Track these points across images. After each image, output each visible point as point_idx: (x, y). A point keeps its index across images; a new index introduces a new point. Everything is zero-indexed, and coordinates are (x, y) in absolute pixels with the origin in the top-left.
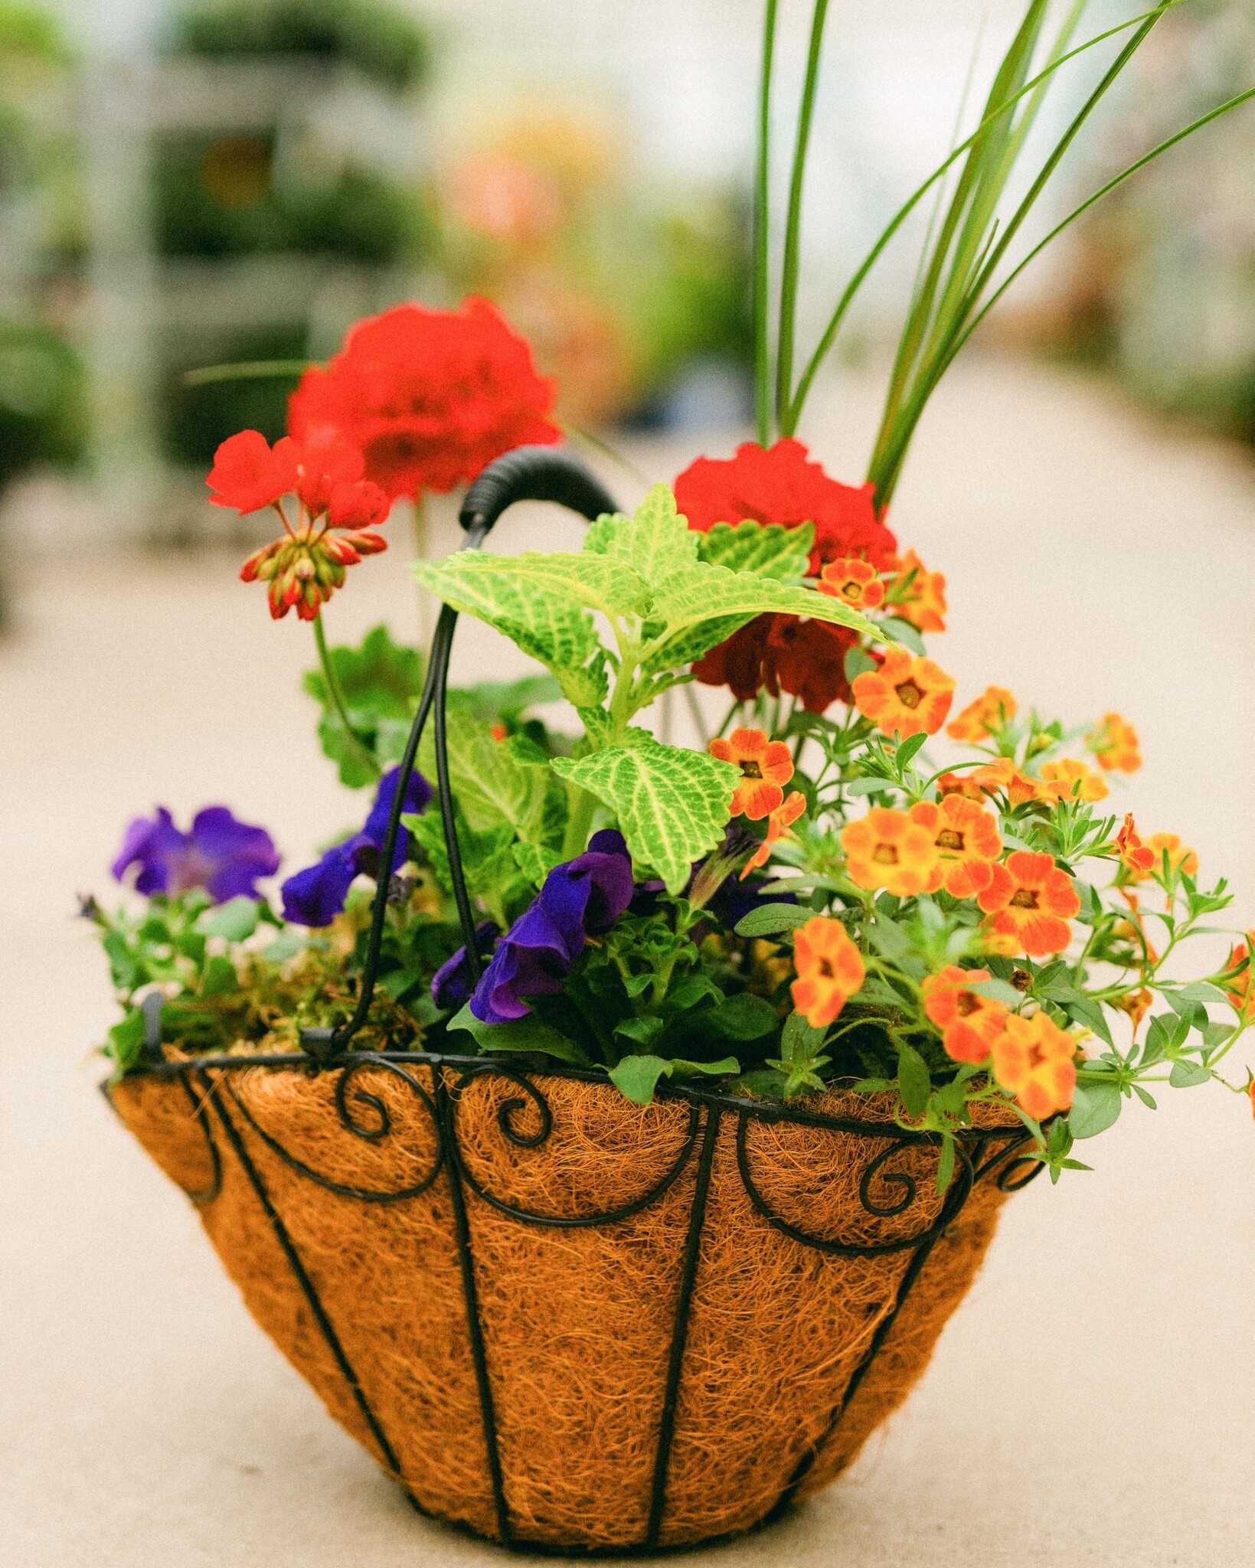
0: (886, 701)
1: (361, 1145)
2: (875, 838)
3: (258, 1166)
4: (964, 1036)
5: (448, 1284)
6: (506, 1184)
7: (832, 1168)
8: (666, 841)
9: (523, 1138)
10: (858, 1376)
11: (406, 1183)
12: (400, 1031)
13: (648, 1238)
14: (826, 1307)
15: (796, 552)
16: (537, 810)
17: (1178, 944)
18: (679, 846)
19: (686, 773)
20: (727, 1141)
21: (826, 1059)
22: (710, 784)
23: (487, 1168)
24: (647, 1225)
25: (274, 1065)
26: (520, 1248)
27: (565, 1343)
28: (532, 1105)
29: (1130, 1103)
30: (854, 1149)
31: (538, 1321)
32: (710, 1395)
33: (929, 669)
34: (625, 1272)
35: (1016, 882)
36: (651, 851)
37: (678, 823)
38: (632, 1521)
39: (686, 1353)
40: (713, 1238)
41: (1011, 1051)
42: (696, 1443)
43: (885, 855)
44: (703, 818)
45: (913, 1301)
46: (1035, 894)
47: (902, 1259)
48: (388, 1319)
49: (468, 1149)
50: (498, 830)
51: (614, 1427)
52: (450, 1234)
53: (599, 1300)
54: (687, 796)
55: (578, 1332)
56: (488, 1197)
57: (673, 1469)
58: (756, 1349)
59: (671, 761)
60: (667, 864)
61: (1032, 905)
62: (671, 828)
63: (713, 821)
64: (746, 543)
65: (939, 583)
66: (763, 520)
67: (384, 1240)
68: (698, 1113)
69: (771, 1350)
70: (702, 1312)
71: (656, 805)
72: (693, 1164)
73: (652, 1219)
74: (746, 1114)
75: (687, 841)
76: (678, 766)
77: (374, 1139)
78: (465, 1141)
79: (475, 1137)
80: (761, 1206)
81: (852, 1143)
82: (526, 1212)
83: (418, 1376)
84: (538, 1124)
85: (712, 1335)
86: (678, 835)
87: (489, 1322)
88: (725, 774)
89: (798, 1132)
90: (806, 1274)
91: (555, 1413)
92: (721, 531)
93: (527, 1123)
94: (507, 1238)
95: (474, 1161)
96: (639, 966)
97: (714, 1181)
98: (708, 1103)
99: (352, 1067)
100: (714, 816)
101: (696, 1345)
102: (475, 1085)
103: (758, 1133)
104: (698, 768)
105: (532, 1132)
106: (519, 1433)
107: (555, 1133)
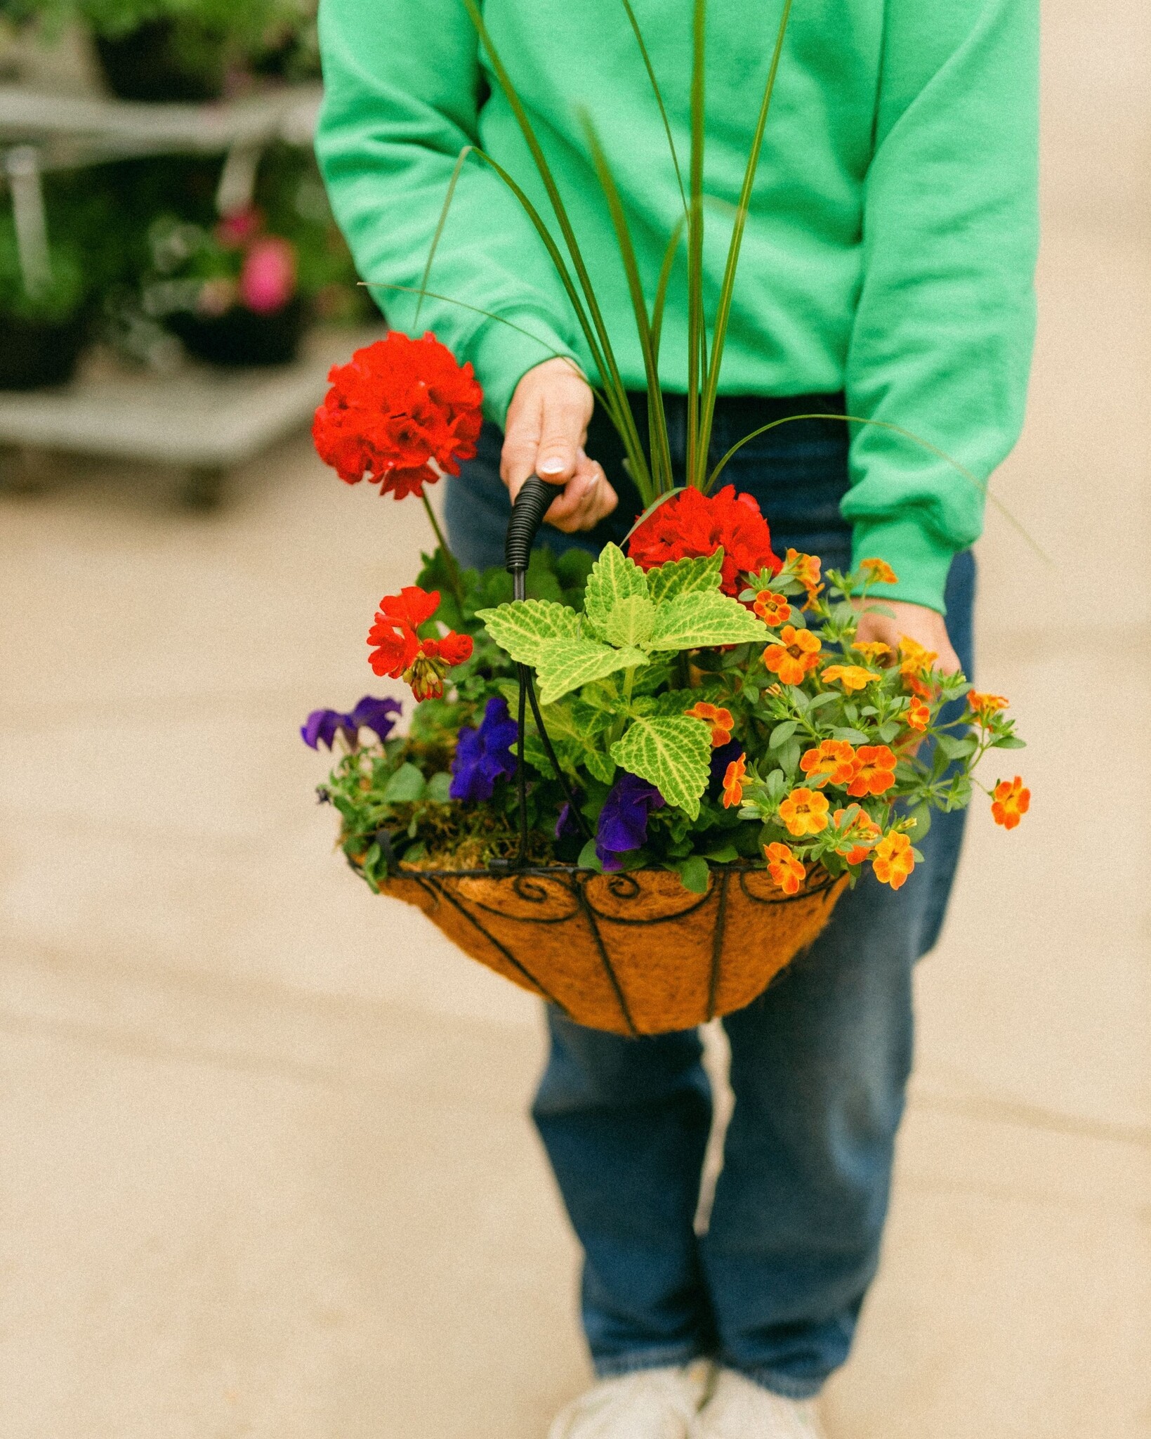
6: (617, 913)
8: (682, 787)
9: (624, 895)
11: (560, 917)
15: (712, 570)
18: (690, 788)
19: (681, 737)
23: (605, 907)
24: (695, 918)
25: (472, 875)
26: (629, 935)
28: (628, 883)
36: (677, 796)
37: (685, 773)
44: (696, 762)
49: (594, 902)
52: (589, 934)
54: (685, 752)
56: (608, 918)
60: (687, 802)
62: (683, 777)
63: (702, 763)
64: (684, 570)
66: (693, 555)
67: (550, 937)
71: (671, 764)
72: (717, 893)
73: (697, 917)
75: (694, 784)
76: (675, 733)
78: (593, 900)
79: (598, 898)
82: (630, 921)
84: (631, 889)
86: (688, 782)
92: (669, 565)
93: (626, 890)
94: (621, 932)
95: (599, 907)
97: (730, 898)
99: (523, 876)
100: (702, 760)
102: (595, 879)
105: (629, 893)
107: (642, 894)
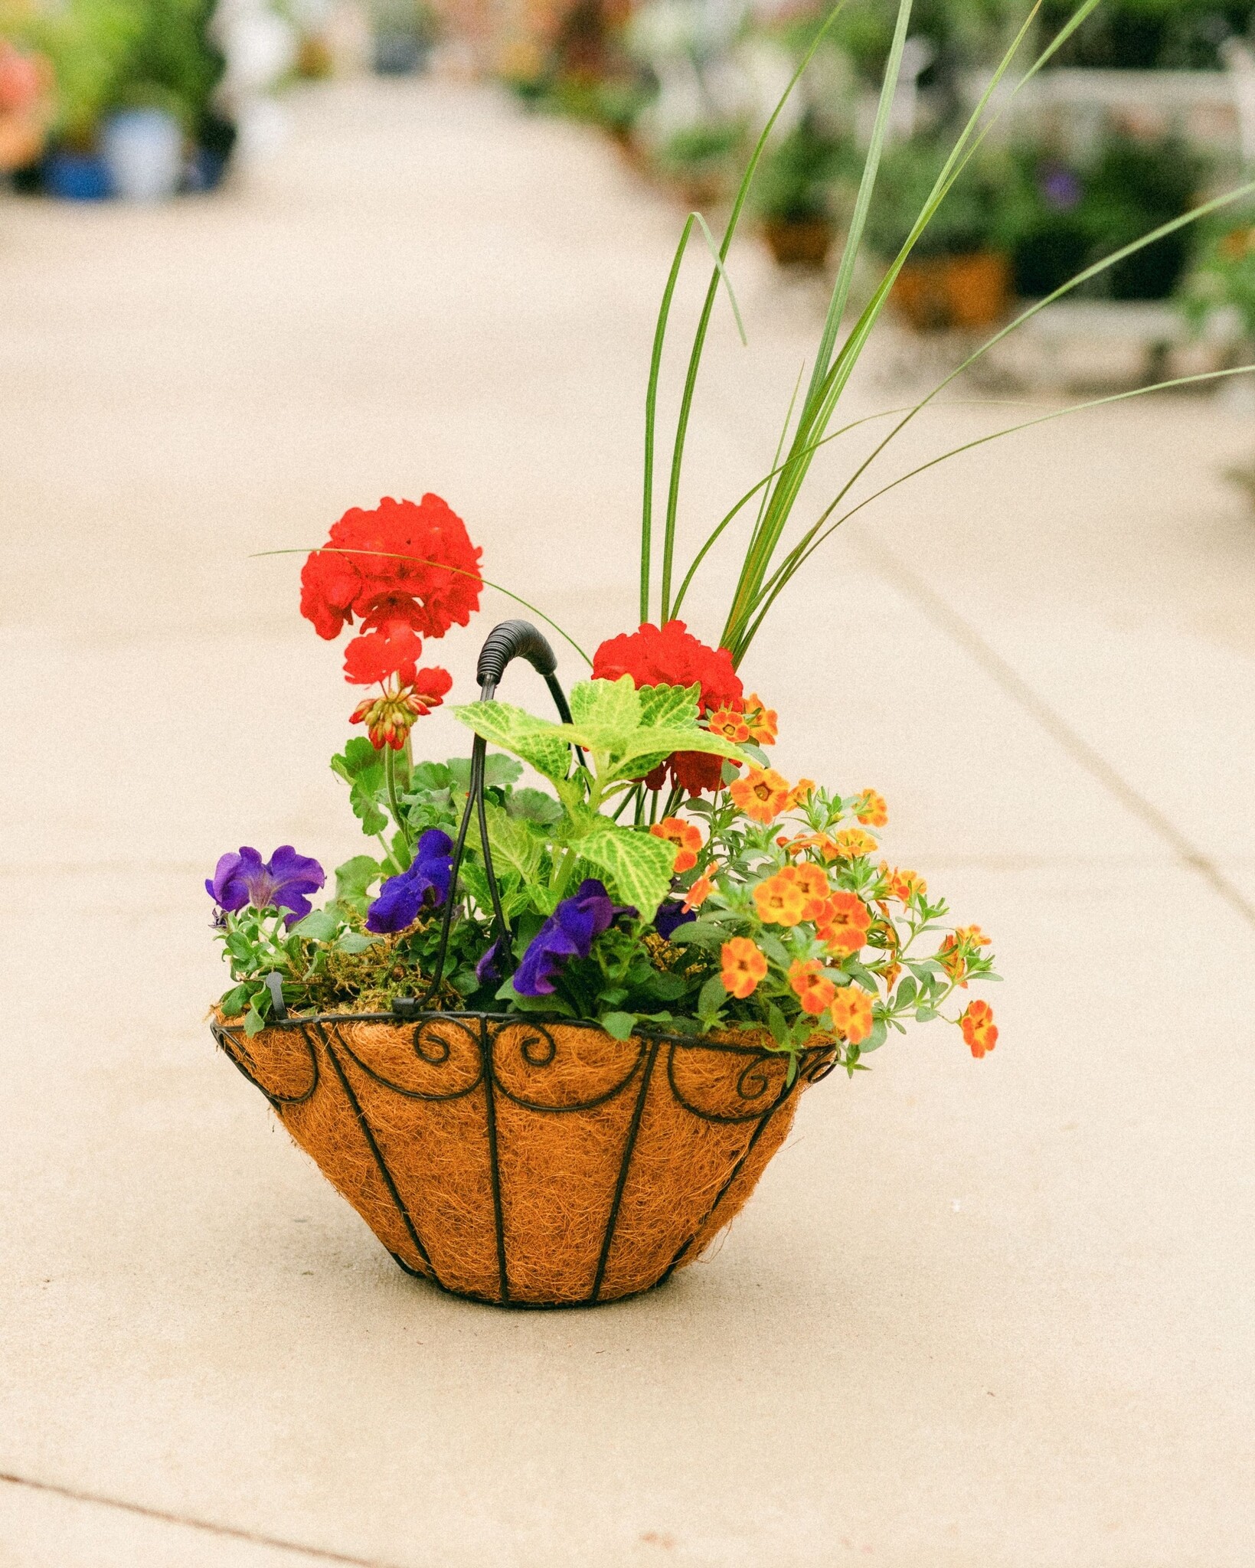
0: (750, 797)
1: (428, 1067)
2: (771, 894)
3: (351, 1081)
4: (812, 999)
5: (478, 1148)
6: (523, 1088)
7: (724, 1073)
8: (640, 891)
9: (536, 1060)
10: (721, 1194)
11: (457, 1089)
12: (449, 997)
13: (610, 1117)
14: (710, 1154)
15: (690, 702)
16: (536, 863)
17: (916, 937)
18: (648, 893)
19: (644, 848)
20: (661, 1060)
21: (726, 1012)
22: (659, 855)
23: (512, 1079)
24: (612, 1109)
25: (371, 1020)
26: (529, 1126)
27: (553, 1181)
28: (544, 1041)
29: (892, 1032)
30: (735, 1062)
31: (537, 1168)
32: (639, 1207)
33: (774, 776)
34: (594, 1137)
35: (836, 910)
36: (633, 897)
37: (645, 879)
38: (583, 1285)
39: (627, 1183)
40: (649, 1115)
41: (841, 1008)
42: (627, 1236)
43: (775, 903)
44: (657, 875)
45: (756, 1149)
46: (846, 916)
47: (753, 1125)
48: (436, 1172)
49: (500, 1068)
50: (511, 874)
51: (579, 1229)
52: (483, 1118)
53: (578, 1154)
54: (646, 862)
55: (562, 1173)
56: (511, 1097)
57: (611, 1253)
58: (669, 1180)
59: (634, 841)
60: (642, 904)
61: (844, 922)
62: (641, 882)
63: (663, 876)
64: (661, 697)
65: (773, 717)
66: (671, 682)
67: (438, 1123)
68: (646, 1044)
69: (677, 1180)
70: (639, 1158)
71: (631, 869)
72: (640, 1073)
73: (613, 1106)
74: (674, 1044)
75: (652, 891)
76: (638, 843)
77: (437, 1063)
78: (500, 1064)
79: (506, 1061)
80: (677, 1096)
81: (733, 1058)
82: (534, 1104)
83: (454, 1204)
84: (546, 1052)
85: (643, 1172)
86: (646, 887)
87: (505, 1170)
88: (668, 848)
89: (704, 1053)
90: (700, 1135)
91: (544, 1222)
93: (539, 1052)
94: (521, 1120)
95: (503, 1075)
96: (613, 960)
97: (652, 1083)
98: (653, 1039)
99: (426, 1020)
100: (663, 874)
101: (633, 1178)
102: (508, 1030)
103: (681, 1054)
104: (652, 845)
105: (542, 1058)
106: (519, 1236)
107: (557, 1058)
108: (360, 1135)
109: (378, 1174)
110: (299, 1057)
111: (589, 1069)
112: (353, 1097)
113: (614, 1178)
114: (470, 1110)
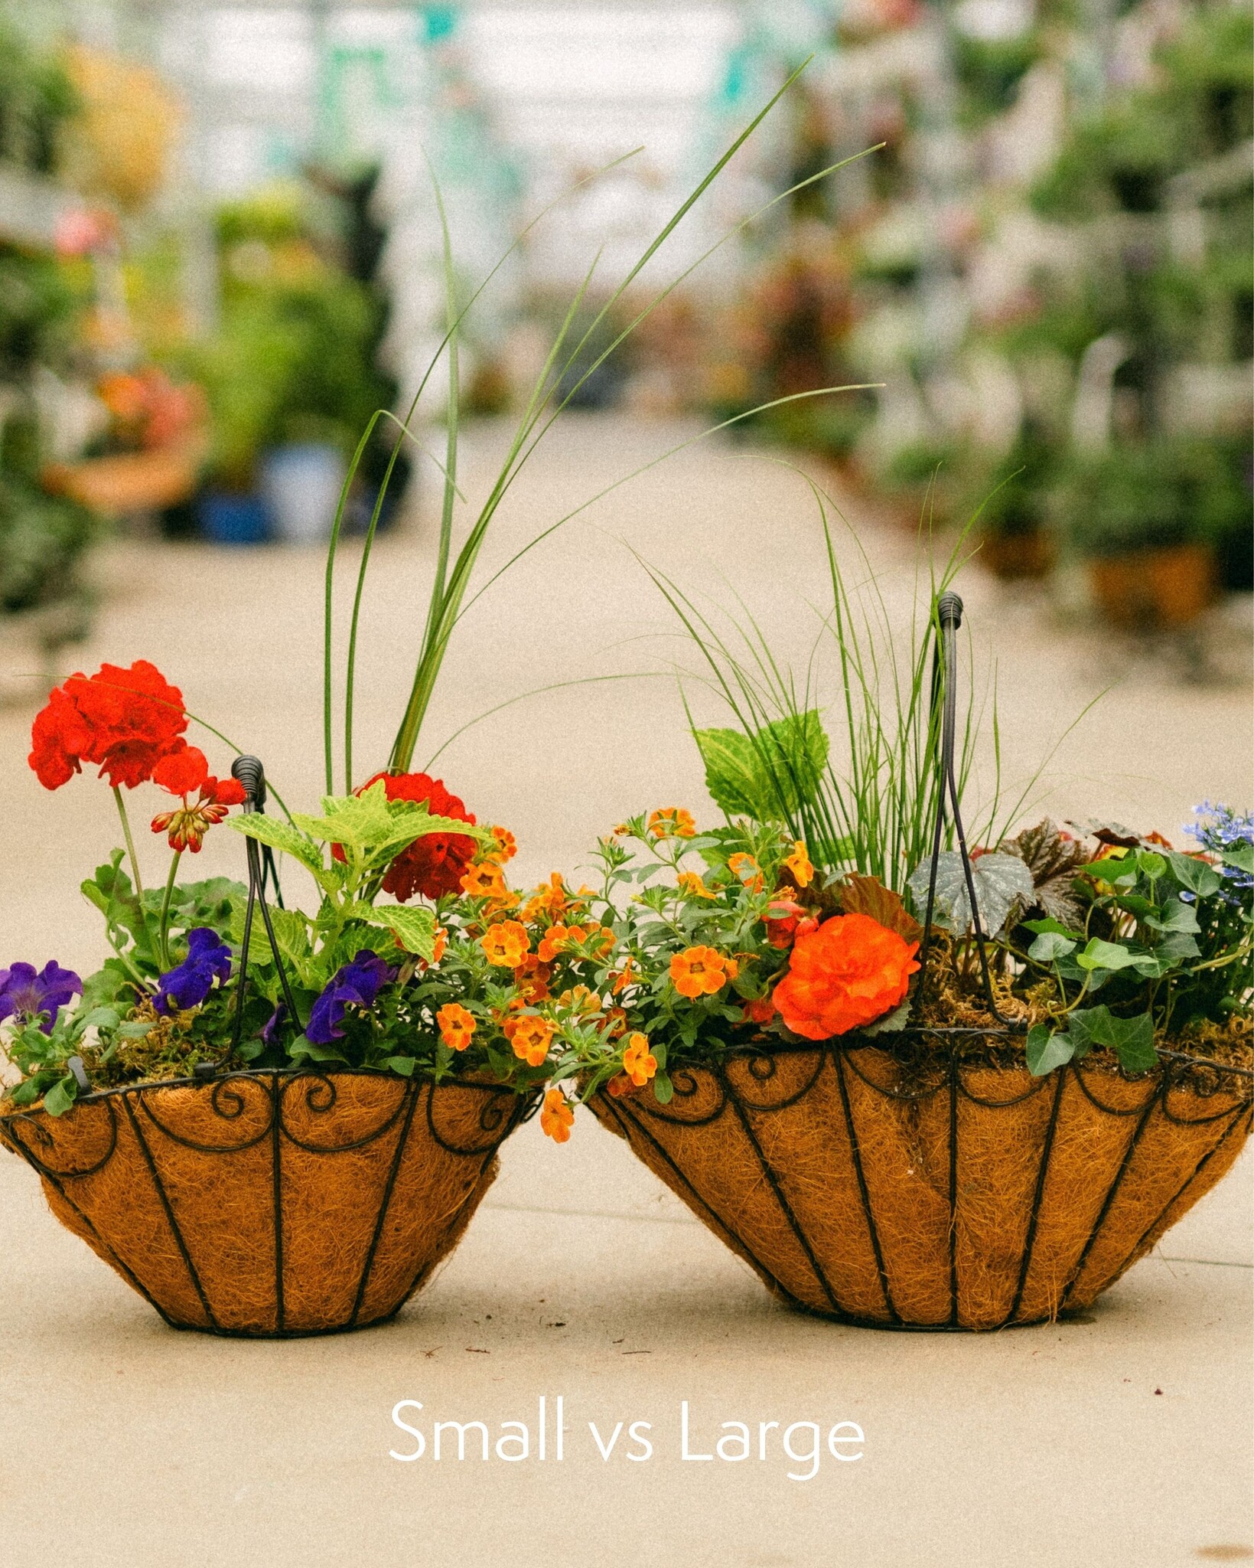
1: (224, 1122)
3: (150, 1144)
5: (263, 1192)
6: (305, 1133)
7: (469, 1108)
10: (454, 1222)
11: (248, 1139)
13: (377, 1153)
14: (451, 1184)
20: (423, 1099)
22: (420, 919)
25: (174, 1085)
27: (327, 1214)
28: (327, 1088)
30: (480, 1098)
31: (315, 1203)
32: (395, 1233)
34: (364, 1172)
38: (345, 1310)
39: (387, 1212)
40: (409, 1149)
42: (384, 1261)
45: (482, 1181)
47: (483, 1159)
48: (225, 1217)
49: (287, 1116)
53: (350, 1188)
55: (335, 1207)
57: (369, 1278)
58: (421, 1206)
68: (412, 1084)
69: (428, 1207)
70: (398, 1188)
72: (404, 1112)
74: (434, 1084)
77: (232, 1118)
78: (287, 1113)
79: (292, 1109)
80: (433, 1130)
81: (478, 1094)
83: (239, 1245)
85: (401, 1201)
87: (287, 1208)
88: (425, 913)
89: (458, 1089)
90: (446, 1166)
91: (318, 1252)
93: (320, 1100)
95: (289, 1123)
97: (414, 1119)
98: (417, 1079)
99: (224, 1080)
101: (393, 1207)
103: (439, 1093)
106: (296, 1267)
107: (338, 1103)
108: (152, 1193)
109: (167, 1228)
110: (102, 1128)
111: (364, 1110)
112: (150, 1159)
113: (377, 1210)
114: (260, 1157)
